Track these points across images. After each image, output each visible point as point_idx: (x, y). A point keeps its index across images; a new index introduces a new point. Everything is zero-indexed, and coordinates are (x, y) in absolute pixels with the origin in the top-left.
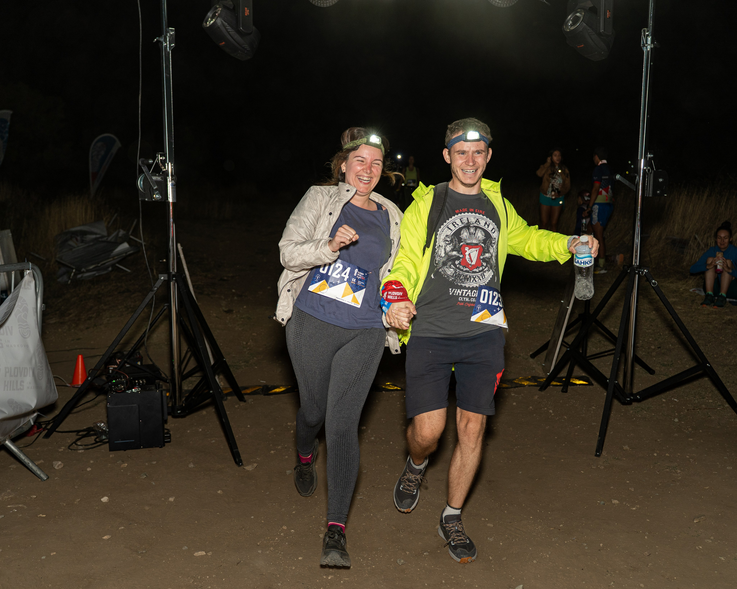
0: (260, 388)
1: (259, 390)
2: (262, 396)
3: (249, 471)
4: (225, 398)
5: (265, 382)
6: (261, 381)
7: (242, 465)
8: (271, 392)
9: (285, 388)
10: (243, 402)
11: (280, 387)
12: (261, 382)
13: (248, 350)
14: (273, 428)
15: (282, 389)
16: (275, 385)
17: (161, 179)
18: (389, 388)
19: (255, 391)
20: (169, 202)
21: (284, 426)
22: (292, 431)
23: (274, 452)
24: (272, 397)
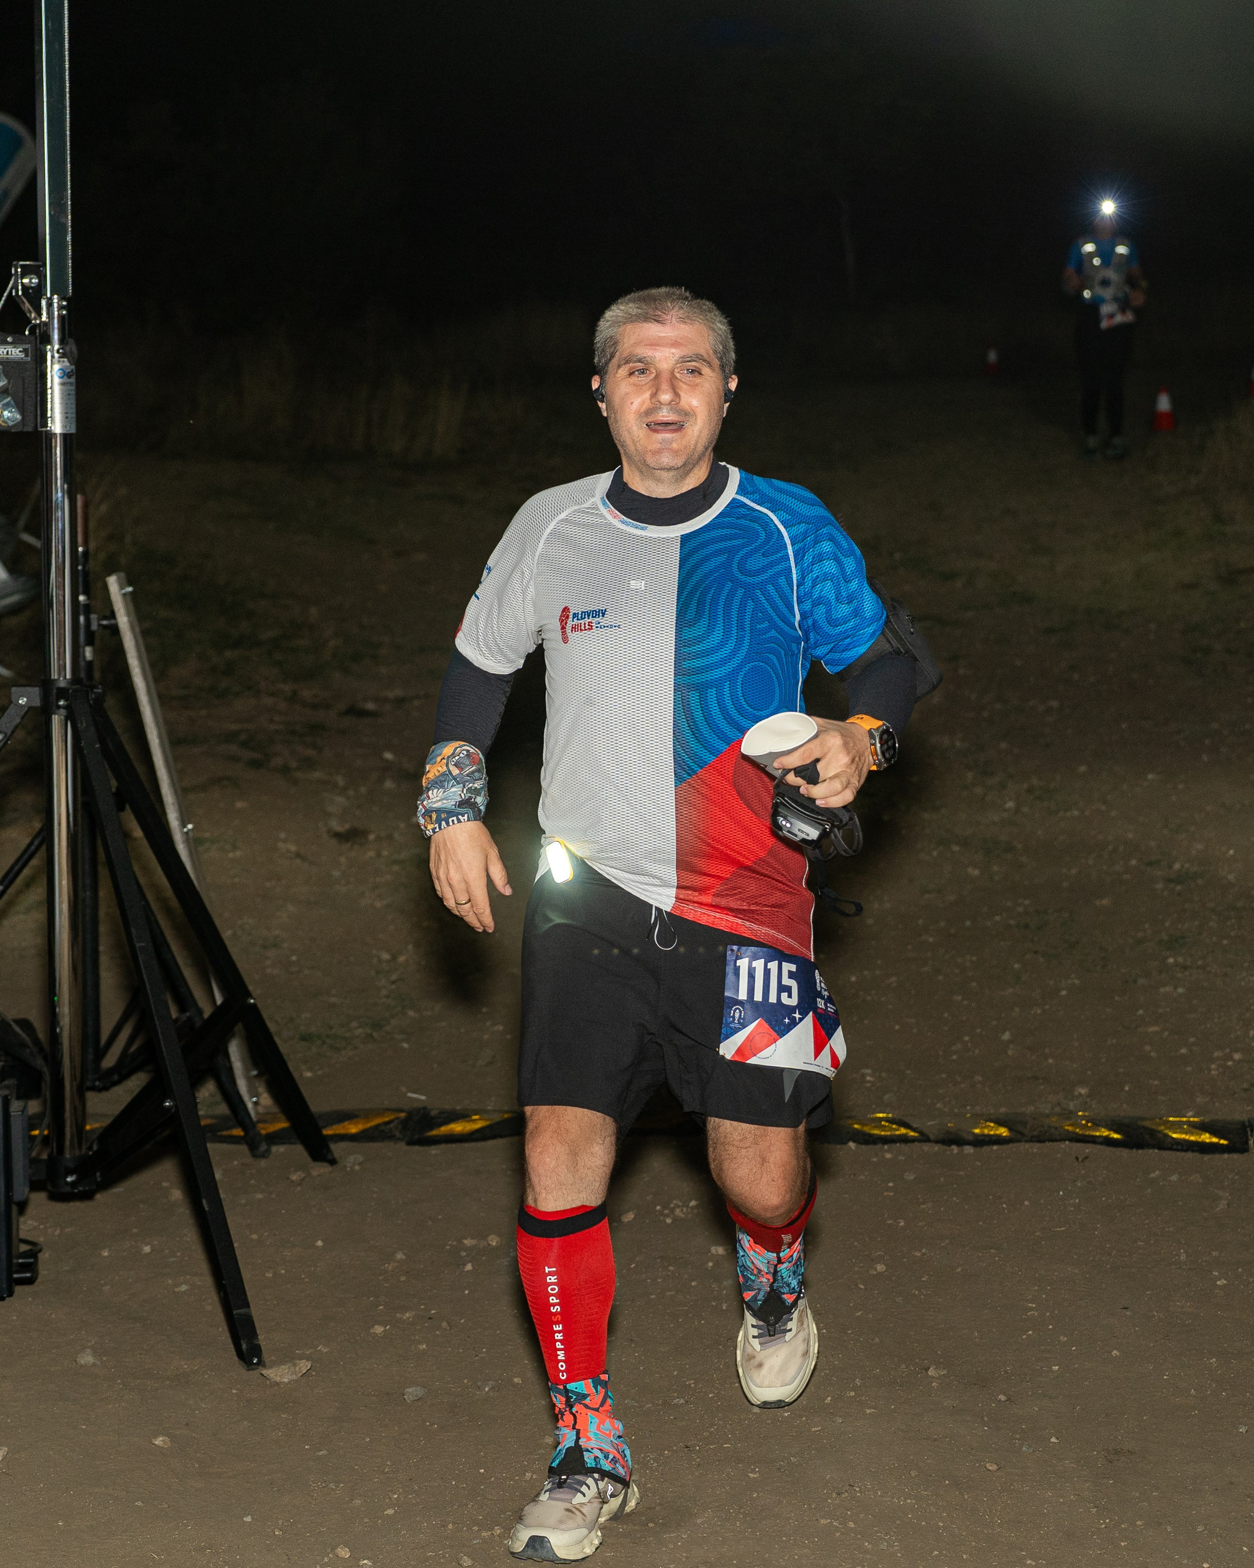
0: (398, 1118)
1: (392, 1125)
2: (402, 1146)
3: (278, 1384)
4: (263, 1147)
5: (423, 1098)
6: (410, 1095)
7: (260, 1363)
8: (434, 1132)
9: (486, 1120)
10: (325, 1164)
11: (470, 1117)
12: (411, 1098)
13: (393, 982)
14: (405, 1254)
15: (479, 1125)
16: (458, 1108)
17: (22, 355)
18: (876, 1132)
19: (377, 1126)
20: (50, 435)
21: (448, 1247)
22: (469, 1267)
23: (385, 1331)
24: (434, 1150)
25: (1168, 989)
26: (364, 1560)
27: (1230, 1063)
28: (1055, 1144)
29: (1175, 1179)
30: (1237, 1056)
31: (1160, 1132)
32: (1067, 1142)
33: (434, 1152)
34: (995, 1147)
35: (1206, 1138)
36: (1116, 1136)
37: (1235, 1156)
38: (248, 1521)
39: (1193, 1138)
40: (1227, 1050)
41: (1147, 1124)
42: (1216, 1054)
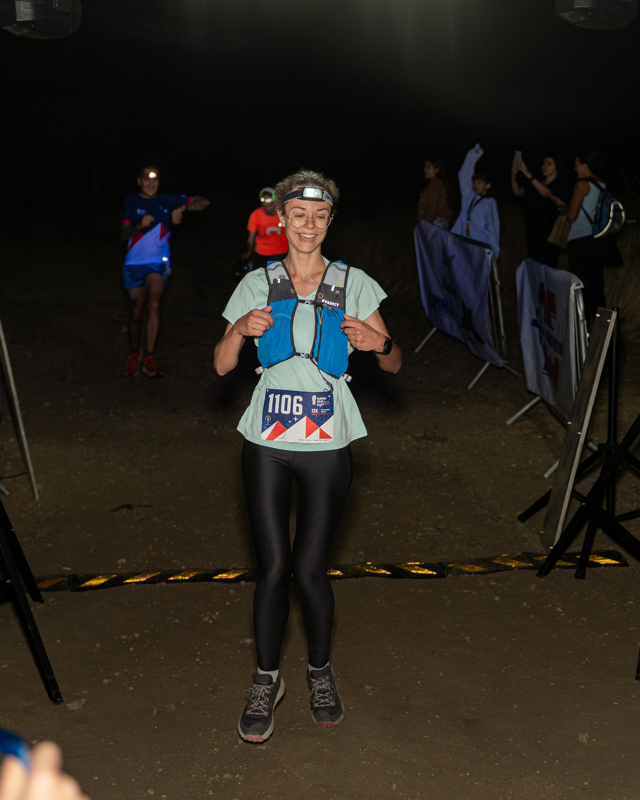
0: (65, 580)
1: (63, 583)
2: (70, 592)
3: (74, 711)
5: (70, 569)
6: (64, 568)
7: (61, 701)
8: (83, 585)
9: (106, 578)
10: (40, 603)
11: (98, 577)
12: (64, 570)
14: (100, 644)
15: (103, 581)
16: (88, 573)
19: (56, 584)
21: (116, 640)
22: (132, 649)
23: (109, 682)
24: (85, 594)
25: (375, 505)
26: (163, 795)
27: (417, 538)
28: (364, 578)
29: (421, 591)
30: (419, 534)
31: (406, 570)
32: (368, 577)
33: (85, 595)
34: (337, 581)
35: (426, 572)
36: (388, 573)
37: (441, 580)
38: (96, 779)
39: (420, 572)
40: (414, 532)
41: (399, 566)
42: (410, 534)
